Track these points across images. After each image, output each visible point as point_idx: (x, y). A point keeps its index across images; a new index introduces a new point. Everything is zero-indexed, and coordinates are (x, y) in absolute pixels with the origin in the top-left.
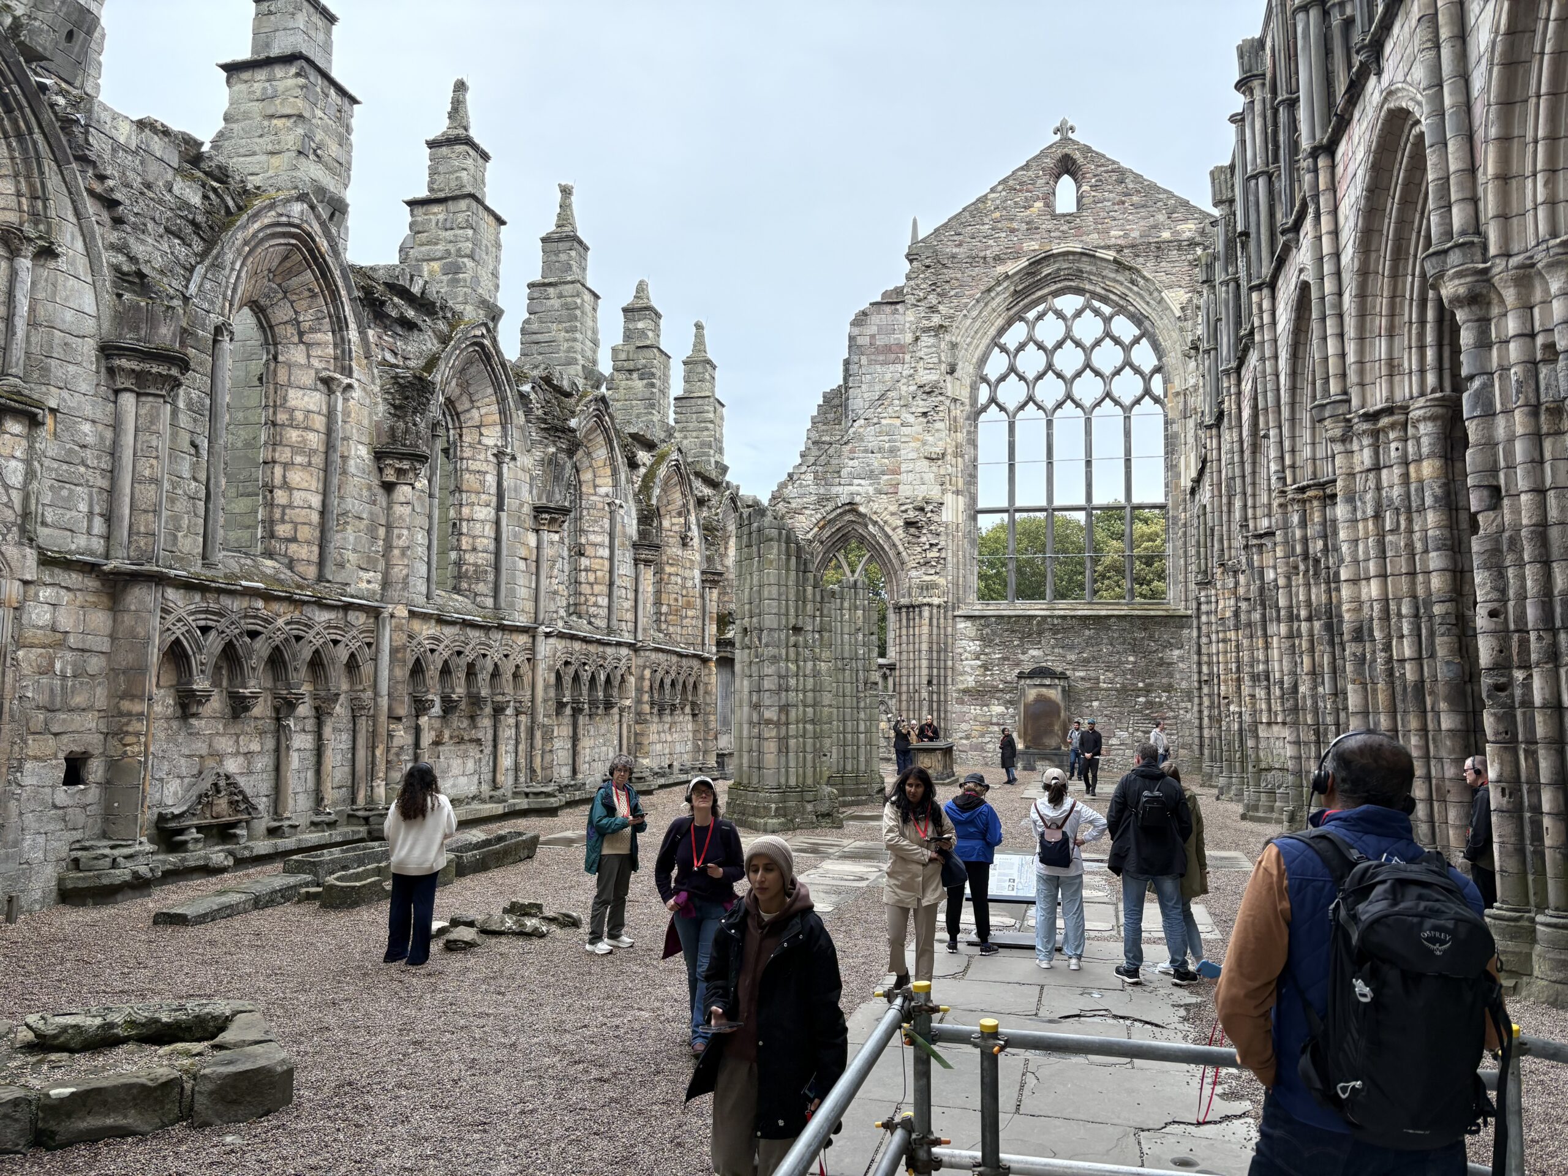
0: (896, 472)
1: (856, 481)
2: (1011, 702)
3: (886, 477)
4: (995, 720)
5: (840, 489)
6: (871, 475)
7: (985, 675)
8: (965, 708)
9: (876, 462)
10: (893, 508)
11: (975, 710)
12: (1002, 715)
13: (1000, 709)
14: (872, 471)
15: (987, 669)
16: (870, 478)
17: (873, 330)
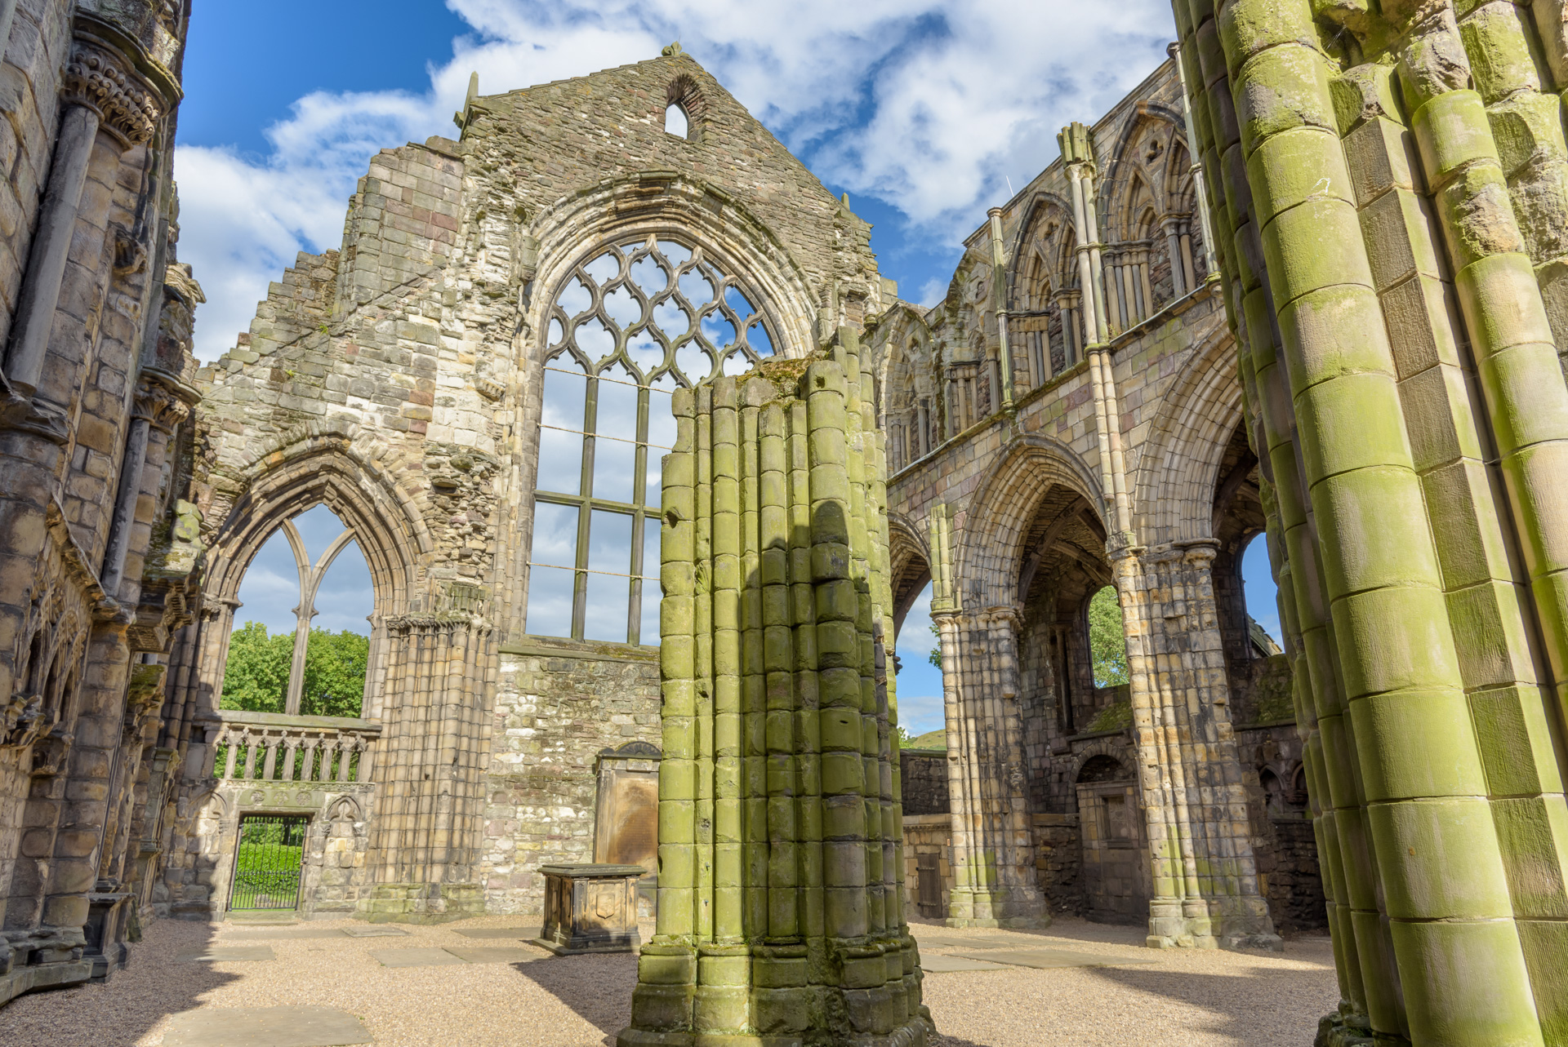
0: (426, 401)
1: (351, 400)
2: (585, 801)
3: (406, 405)
4: (556, 831)
5: (321, 406)
6: (381, 395)
7: (542, 755)
8: (509, 810)
9: (395, 377)
10: (415, 457)
11: (526, 813)
12: (568, 822)
13: (567, 812)
14: (384, 390)
15: (545, 743)
16: (378, 399)
17: (410, 182)
